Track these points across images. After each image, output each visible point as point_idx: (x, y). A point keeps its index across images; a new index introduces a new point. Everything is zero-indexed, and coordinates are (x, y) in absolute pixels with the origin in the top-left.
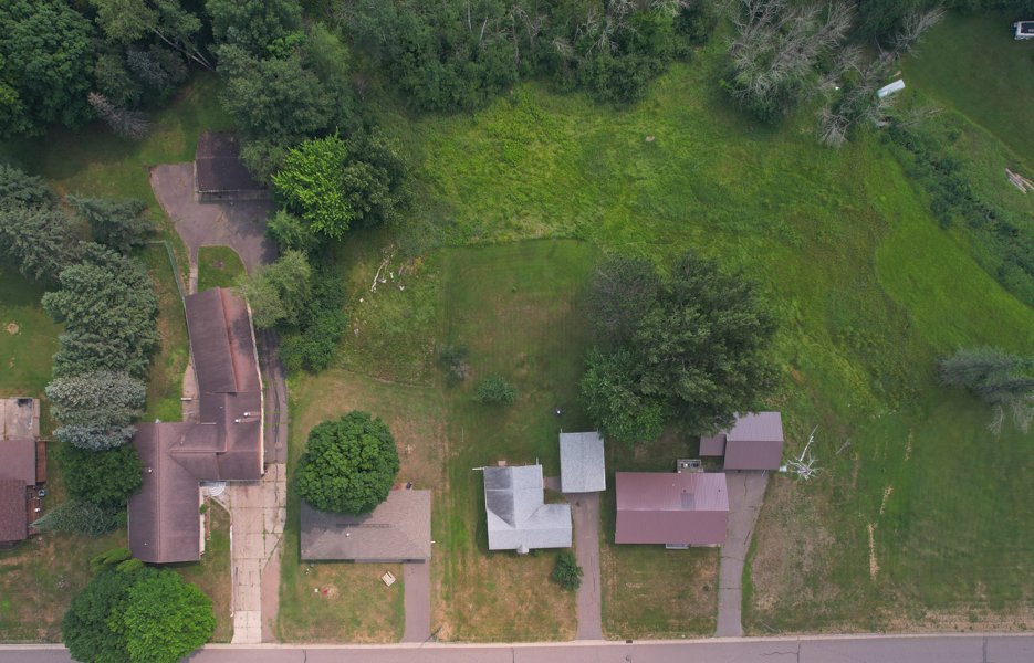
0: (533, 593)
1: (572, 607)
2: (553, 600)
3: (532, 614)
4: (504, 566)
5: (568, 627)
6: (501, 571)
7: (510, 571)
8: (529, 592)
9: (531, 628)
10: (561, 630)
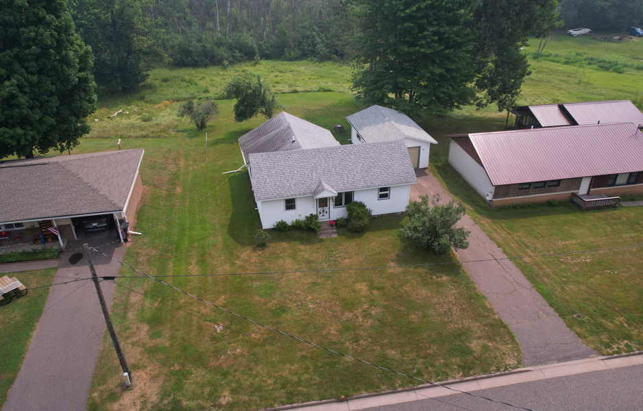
0: (371, 287)
1: (473, 301)
2: (424, 292)
3: (382, 323)
4: (294, 256)
5: (490, 339)
6: (288, 263)
7: (309, 262)
8: (362, 287)
9: (392, 353)
10: (475, 345)
